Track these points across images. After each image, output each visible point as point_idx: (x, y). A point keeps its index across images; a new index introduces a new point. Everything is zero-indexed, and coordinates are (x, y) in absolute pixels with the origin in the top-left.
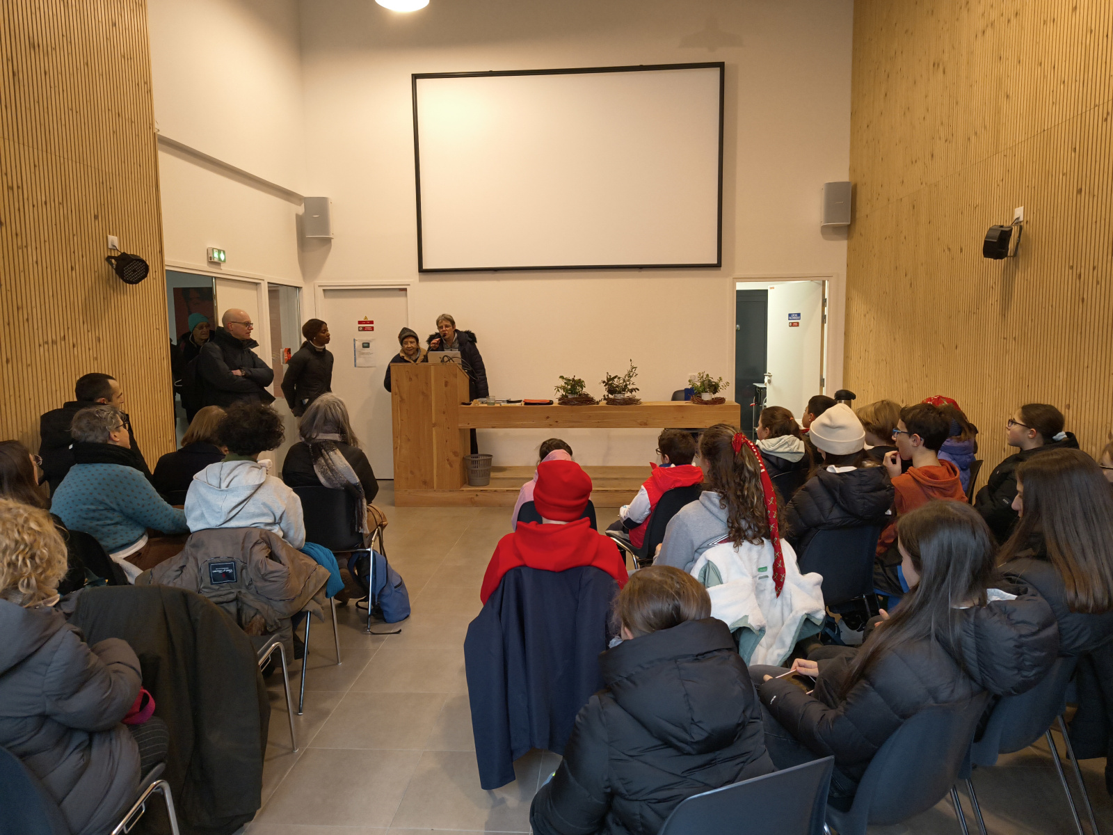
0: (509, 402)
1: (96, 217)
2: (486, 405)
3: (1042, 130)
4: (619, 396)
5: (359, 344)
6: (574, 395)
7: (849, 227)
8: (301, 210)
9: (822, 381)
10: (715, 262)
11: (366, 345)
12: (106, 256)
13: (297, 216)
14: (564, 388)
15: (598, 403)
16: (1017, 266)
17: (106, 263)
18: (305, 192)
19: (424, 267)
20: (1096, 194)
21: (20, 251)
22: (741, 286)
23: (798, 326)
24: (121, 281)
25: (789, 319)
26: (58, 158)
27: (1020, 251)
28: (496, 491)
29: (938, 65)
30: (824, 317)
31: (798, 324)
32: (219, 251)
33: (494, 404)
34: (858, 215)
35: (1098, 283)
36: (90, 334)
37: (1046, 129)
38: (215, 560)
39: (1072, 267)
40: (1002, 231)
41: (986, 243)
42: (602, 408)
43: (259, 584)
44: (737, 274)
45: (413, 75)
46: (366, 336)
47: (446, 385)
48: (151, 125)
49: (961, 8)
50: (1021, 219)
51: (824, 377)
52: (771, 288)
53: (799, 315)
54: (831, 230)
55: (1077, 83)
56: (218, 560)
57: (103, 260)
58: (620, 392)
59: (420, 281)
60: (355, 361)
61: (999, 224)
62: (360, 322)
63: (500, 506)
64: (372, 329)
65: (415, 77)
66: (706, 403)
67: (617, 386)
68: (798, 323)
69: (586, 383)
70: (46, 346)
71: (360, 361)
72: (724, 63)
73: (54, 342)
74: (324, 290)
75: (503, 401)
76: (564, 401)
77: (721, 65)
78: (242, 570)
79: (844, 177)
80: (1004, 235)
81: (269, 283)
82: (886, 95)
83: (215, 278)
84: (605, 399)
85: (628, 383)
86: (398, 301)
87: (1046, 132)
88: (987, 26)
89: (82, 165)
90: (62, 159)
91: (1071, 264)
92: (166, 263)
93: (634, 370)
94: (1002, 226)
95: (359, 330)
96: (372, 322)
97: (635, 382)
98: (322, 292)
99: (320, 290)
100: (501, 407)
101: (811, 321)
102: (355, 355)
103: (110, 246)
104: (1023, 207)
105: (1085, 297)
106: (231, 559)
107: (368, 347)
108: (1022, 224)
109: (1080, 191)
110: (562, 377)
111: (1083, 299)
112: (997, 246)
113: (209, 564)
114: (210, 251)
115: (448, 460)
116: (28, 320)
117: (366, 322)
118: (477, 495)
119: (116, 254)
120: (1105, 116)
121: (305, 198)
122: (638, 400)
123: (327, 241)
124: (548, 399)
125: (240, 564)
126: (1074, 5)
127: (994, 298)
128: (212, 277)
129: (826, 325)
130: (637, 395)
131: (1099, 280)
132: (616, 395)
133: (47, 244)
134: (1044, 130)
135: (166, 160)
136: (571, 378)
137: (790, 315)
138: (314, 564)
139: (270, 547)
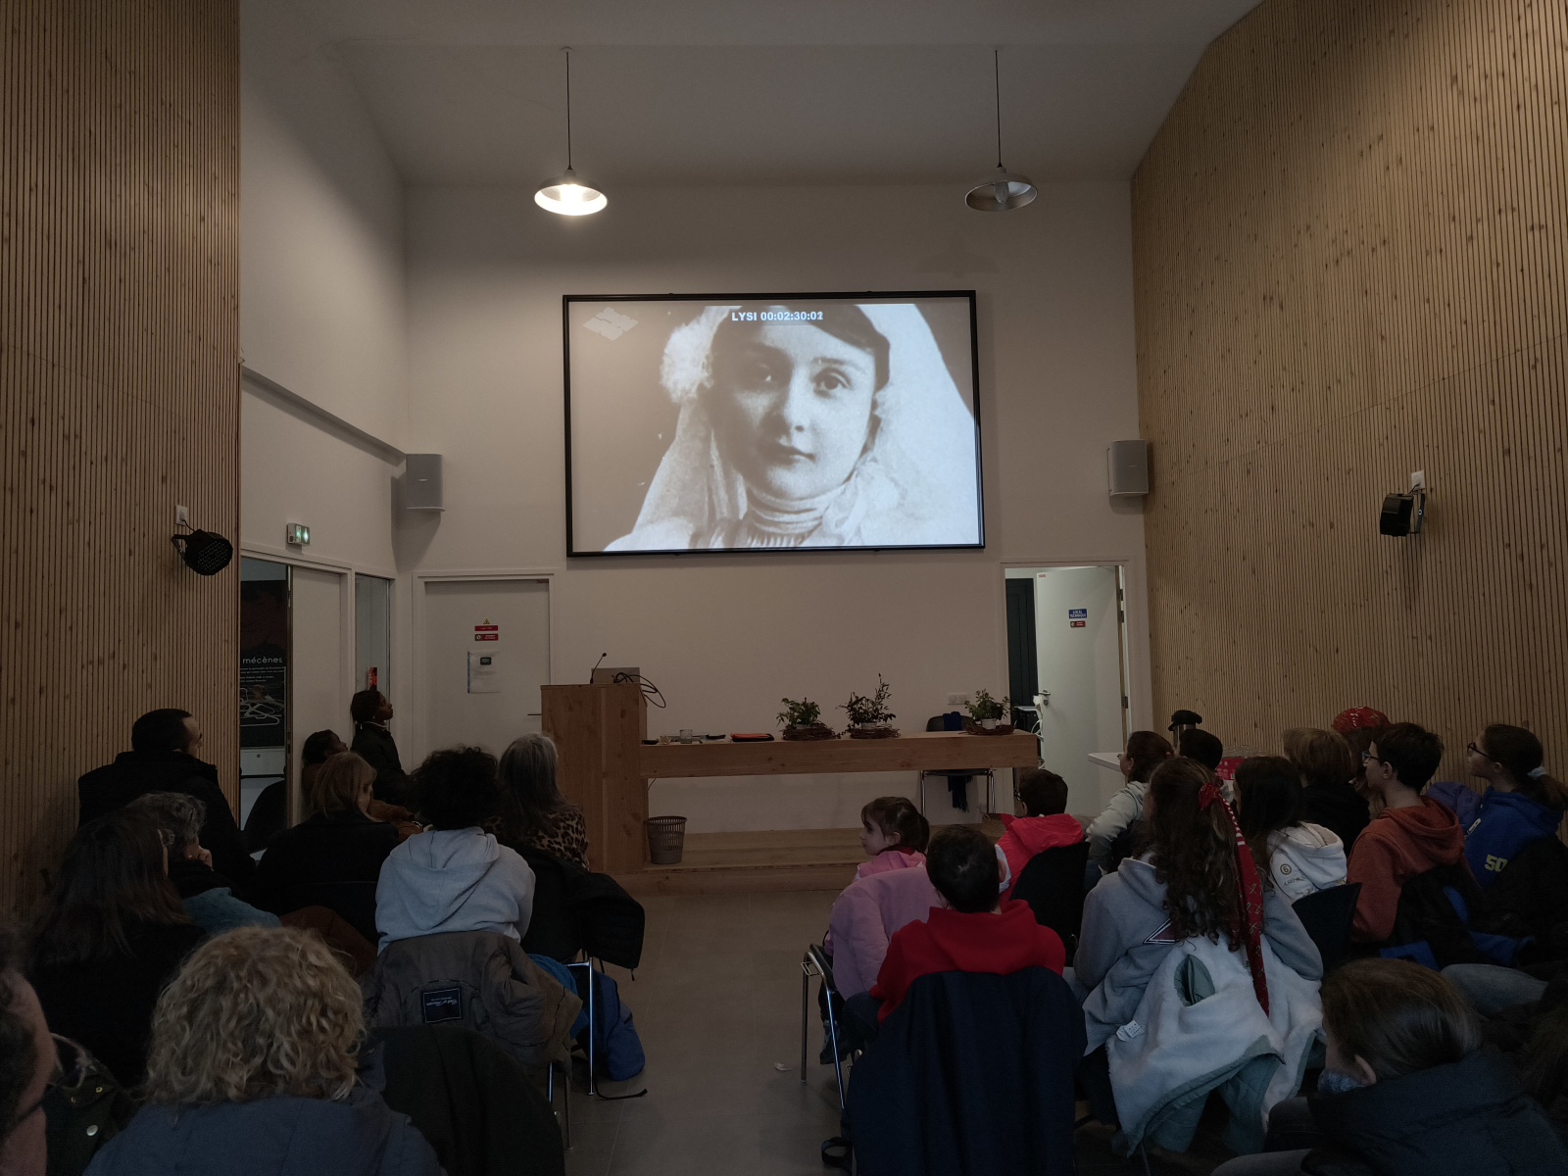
0: (708, 737)
1: (164, 479)
2: (679, 743)
3: (1441, 378)
4: (870, 726)
5: (475, 660)
6: (804, 724)
7: (1145, 497)
8: (399, 470)
9: (1124, 701)
11: (486, 661)
12: (172, 535)
13: (393, 479)
14: (792, 719)
15: (839, 736)
16: (1422, 543)
17: (172, 545)
18: (407, 447)
19: (575, 550)
20: (1532, 454)
21: (70, 527)
22: (1013, 573)
23: (1084, 626)
24: (192, 570)
25: (1070, 618)
26: (126, 396)
27: (1425, 527)
28: (695, 870)
29: (1271, 299)
30: (1120, 614)
31: (1083, 624)
32: (303, 529)
33: (691, 741)
34: (1157, 483)
35: (1550, 564)
36: (145, 648)
37: (1446, 376)
38: (430, 985)
39: (1509, 546)
40: (1402, 501)
41: (1383, 515)
42: (845, 742)
43: (501, 1020)
44: (1005, 558)
45: (564, 296)
46: (486, 648)
47: (622, 716)
48: (236, 352)
49: (1299, 232)
50: (1423, 486)
51: (1128, 693)
52: (1041, 576)
53: (1084, 611)
54: (1123, 501)
55: (1486, 324)
56: (435, 985)
57: (168, 541)
58: (869, 721)
59: (569, 568)
60: (469, 685)
61: (1397, 492)
62: (478, 628)
63: (702, 892)
64: (496, 637)
65: (567, 299)
66: (991, 733)
67: (866, 712)
68: (1084, 622)
69: (821, 708)
70: (90, 667)
71: (476, 684)
72: (974, 291)
73: (101, 662)
74: (426, 583)
75: (701, 737)
76: (790, 734)
77: (971, 295)
78: (472, 999)
79: (1132, 434)
80: (1405, 505)
81: (357, 574)
82: (1191, 333)
83: (292, 566)
84: (849, 730)
85: (879, 707)
86: (537, 597)
87: (1446, 381)
88: (1341, 254)
89: (152, 406)
90: (130, 397)
91: (1506, 541)
92: (242, 546)
93: (885, 688)
94: (1400, 495)
95: (476, 640)
96: (495, 628)
97: (889, 705)
98: (423, 585)
99: (420, 586)
101: (1103, 621)
102: (469, 675)
103: (178, 521)
104: (1423, 471)
105: (1534, 582)
106: (455, 983)
107: (489, 663)
108: (1424, 492)
109: (1507, 452)
110: (786, 700)
111: (1531, 584)
112: (1396, 518)
113: (422, 992)
114: (292, 529)
115: (624, 826)
116: (71, 628)
117: (487, 628)
118: (667, 878)
119: (189, 533)
120: (1532, 362)
121: (408, 455)
122: (895, 732)
123: (435, 515)
124: (762, 731)
125: (469, 991)
126: (1469, 234)
127: (1393, 585)
128: (287, 565)
129: (1124, 625)
130: (893, 724)
131: (1552, 560)
132: (865, 724)
133: (103, 517)
134: (1444, 378)
135: (253, 406)
136: (800, 702)
137: (1071, 612)
138: (562, 986)
139: (509, 961)
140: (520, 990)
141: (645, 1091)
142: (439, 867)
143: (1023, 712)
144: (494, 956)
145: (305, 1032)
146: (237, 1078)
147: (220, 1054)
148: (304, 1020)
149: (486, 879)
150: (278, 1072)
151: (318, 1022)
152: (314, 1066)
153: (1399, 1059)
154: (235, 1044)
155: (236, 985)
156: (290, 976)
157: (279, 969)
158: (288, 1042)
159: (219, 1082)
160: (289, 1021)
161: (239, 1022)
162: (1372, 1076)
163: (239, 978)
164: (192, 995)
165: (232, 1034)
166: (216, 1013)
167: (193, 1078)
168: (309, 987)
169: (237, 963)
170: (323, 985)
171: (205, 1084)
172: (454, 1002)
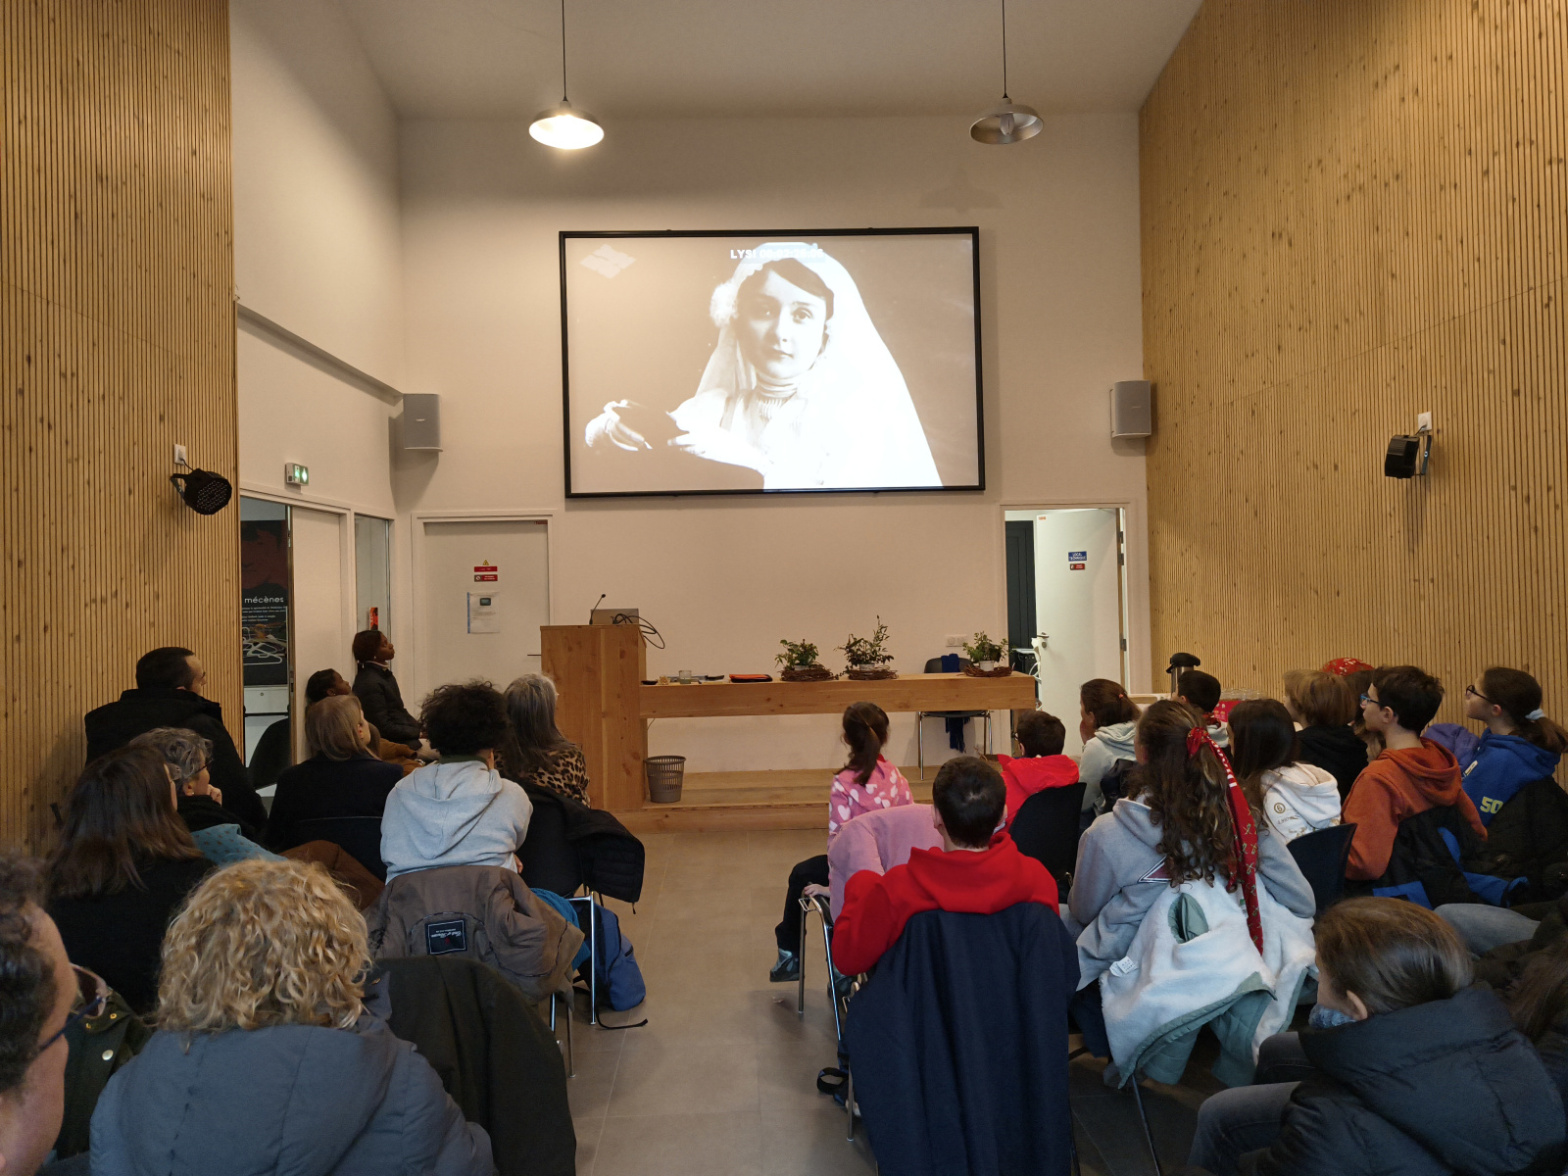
0: (707, 678)
1: (162, 418)
2: (678, 684)
3: (1451, 317)
4: (868, 668)
5: (475, 601)
6: (803, 667)
7: (1147, 439)
8: (397, 410)
9: (1123, 643)
10: (976, 483)
11: (486, 602)
12: (171, 474)
13: (391, 419)
14: (791, 661)
15: (837, 677)
16: (1426, 485)
17: (171, 484)
18: (403, 389)
19: (574, 491)
20: (1542, 394)
21: (70, 465)
22: (1012, 516)
23: (1083, 568)
24: (192, 510)
25: (1070, 560)
26: (121, 333)
27: (1431, 468)
28: (694, 809)
29: (1280, 235)
30: (1120, 557)
32: (301, 469)
33: (690, 681)
34: (1161, 425)
35: (1556, 507)
36: (147, 587)
37: (1456, 315)
38: (435, 918)
39: (1515, 488)
40: (1408, 442)
41: (1389, 457)
42: (843, 684)
43: (505, 952)
44: (1006, 499)
45: (561, 233)
46: (486, 589)
47: (622, 656)
48: (231, 290)
49: (1310, 167)
50: (1429, 427)
51: (1126, 636)
52: (1041, 518)
53: (1084, 554)
54: (1125, 443)
55: (1500, 261)
56: (440, 918)
57: (167, 479)
58: (867, 662)
59: (567, 509)
60: (469, 625)
61: (1403, 434)
62: (477, 569)
63: (701, 830)
64: (495, 578)
65: (564, 236)
66: (989, 675)
67: (864, 654)
68: (1083, 565)
69: (819, 650)
70: (93, 606)
71: (475, 625)
72: (977, 228)
73: (103, 600)
74: (425, 524)
75: (701, 678)
76: (789, 675)
77: (974, 232)
78: (475, 932)
79: (1137, 375)
80: (1411, 447)
81: (356, 514)
82: (1198, 271)
83: (292, 506)
84: (848, 672)
85: (877, 648)
86: (535, 538)
87: (1457, 320)
88: (1353, 190)
89: (148, 344)
90: (126, 335)
91: (1513, 483)
92: (241, 485)
93: (883, 630)
94: (1406, 437)
95: (476, 580)
96: (494, 569)
97: (887, 647)
98: (422, 525)
99: (419, 524)
100: (700, 687)
101: (1102, 564)
102: (469, 616)
103: (177, 460)
104: (1429, 413)
105: (1539, 525)
106: (459, 916)
107: (489, 604)
108: (1430, 434)
109: (1516, 393)
110: (784, 642)
111: (1535, 528)
112: (1401, 461)
113: (426, 925)
114: (289, 469)
115: (624, 765)
116: (73, 567)
117: (486, 569)
118: (667, 816)
119: (188, 472)
120: (1545, 301)
121: (405, 395)
122: (892, 673)
123: (433, 455)
124: (761, 672)
125: (472, 923)
126: (1485, 168)
127: (1396, 525)
128: (286, 505)
129: (1124, 568)
130: (891, 665)
131: (1559, 502)
132: (863, 665)
133: (102, 456)
134: (1454, 318)
135: (248, 343)
136: (799, 644)
137: (1071, 554)
138: (564, 919)
139: (512, 895)
140: (523, 922)
141: (646, 1022)
142: (444, 798)
143: (1021, 654)
144: (496, 890)
145: (312, 963)
146: (246, 1006)
147: (229, 983)
148: (310, 951)
149: (489, 811)
150: (286, 1001)
151: (324, 951)
152: (321, 994)
153: (1391, 995)
154: (244, 975)
155: (243, 917)
156: (296, 909)
157: (285, 901)
158: (296, 972)
159: (228, 1010)
160: (296, 952)
161: (247, 951)
162: (1364, 1012)
163: (245, 910)
164: (201, 926)
165: (240, 964)
166: (224, 943)
167: (204, 1006)
168: (314, 918)
169: (244, 896)
170: (328, 916)
171: (215, 1012)
172: (458, 934)
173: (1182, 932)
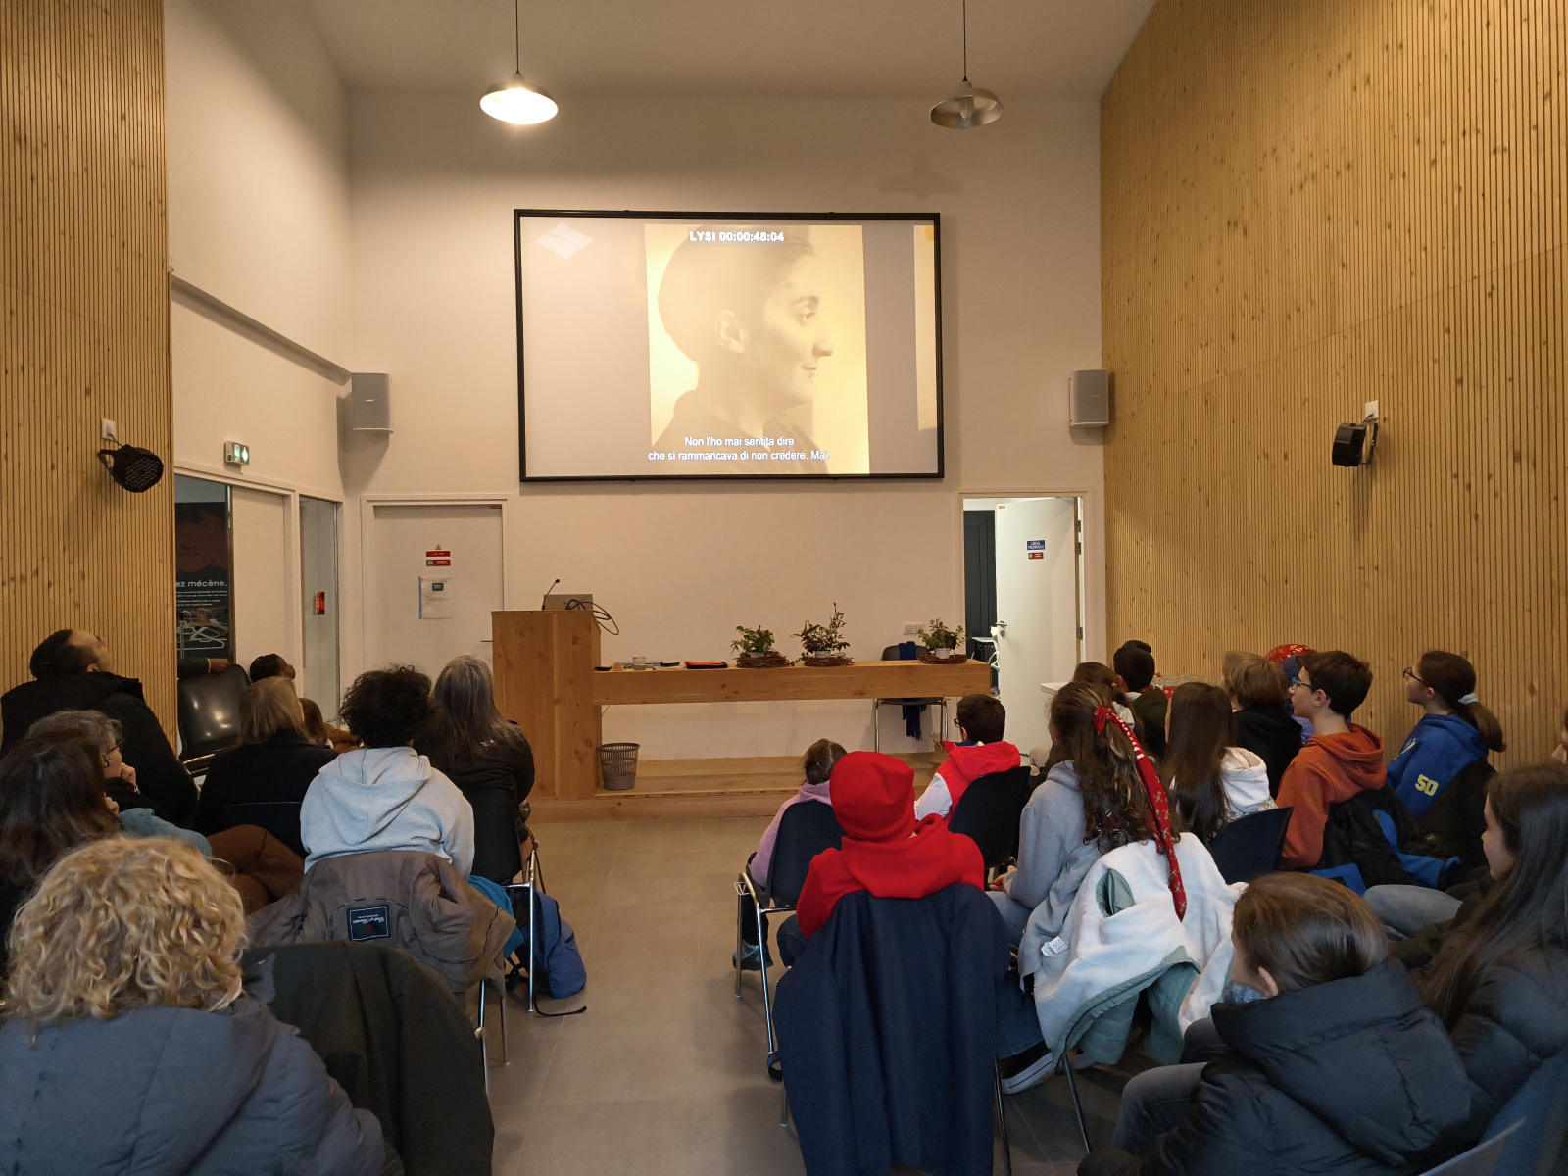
0: (662, 665)
1: (88, 392)
2: (632, 670)
3: (1399, 306)
4: (823, 654)
5: (427, 586)
6: (759, 653)
7: (1105, 427)
8: (345, 390)
9: (1079, 631)
10: (935, 471)
11: (438, 587)
12: (99, 450)
13: (339, 399)
14: (746, 646)
15: (793, 664)
16: (1373, 474)
17: (98, 460)
18: (352, 366)
19: (529, 475)
20: (1484, 383)
22: (972, 504)
23: (1042, 557)
24: (121, 487)
25: (1029, 549)
26: (42, 302)
27: (1377, 457)
28: (647, 796)
29: (1235, 224)
30: (1078, 546)
31: (1041, 556)
32: (242, 448)
33: (644, 668)
34: (1118, 414)
35: (1496, 495)
36: (72, 566)
37: (1404, 304)
38: (357, 904)
39: (1457, 476)
40: (1355, 430)
41: (1336, 445)
42: (799, 671)
43: (429, 938)
44: (964, 487)
45: (515, 211)
46: (438, 574)
47: (574, 642)
48: (165, 260)
49: (1265, 156)
50: (1376, 416)
51: (1083, 625)
52: (1000, 507)
53: (1042, 543)
54: (1083, 432)
55: (1445, 250)
56: (361, 904)
57: (94, 456)
58: (823, 649)
59: (522, 493)
60: (421, 610)
61: (1350, 422)
62: (429, 554)
63: (654, 818)
64: (448, 563)
65: (519, 214)
66: (944, 662)
67: (820, 640)
68: (1042, 554)
69: (775, 636)
70: (12, 584)
71: (428, 610)
72: (939, 214)
73: (23, 579)
74: (375, 507)
75: (655, 664)
76: (744, 661)
77: (935, 218)
78: (399, 917)
79: (1096, 365)
80: (1358, 436)
81: (301, 496)
82: (1156, 260)
83: (232, 486)
84: (804, 658)
85: (833, 635)
86: (489, 523)
87: (1404, 309)
88: (1306, 178)
89: (73, 314)
91: (1455, 471)
92: (176, 463)
93: (839, 617)
94: (1354, 425)
95: (428, 565)
96: (447, 553)
97: (843, 634)
98: (373, 508)
99: (369, 508)
100: (654, 673)
101: (1060, 554)
102: (420, 601)
103: (104, 435)
104: (1377, 401)
105: (1479, 513)
106: (382, 902)
107: (441, 589)
108: (1377, 422)
109: (1460, 382)
110: (740, 628)
111: (1477, 515)
112: (1349, 449)
113: (348, 911)
114: (229, 448)
115: (576, 752)
117: (438, 554)
118: (620, 803)
119: (116, 448)
120: (1488, 289)
121: (354, 374)
122: (849, 660)
123: (384, 436)
124: (718, 659)
125: (396, 909)
126: (1433, 157)
127: (1342, 515)
128: (226, 485)
129: (1081, 557)
130: (846, 652)
131: (1498, 490)
132: (819, 652)
133: (21, 428)
134: (1401, 307)
135: (182, 316)
136: (755, 630)
137: (1029, 543)
138: (495, 906)
139: (438, 880)
140: (448, 907)
141: (585, 1009)
142: (370, 782)
143: (981, 643)
144: (422, 874)
145: (175, 946)
146: (100, 997)
147: (80, 974)
148: (173, 934)
149: (416, 797)
150: (147, 987)
151: (190, 935)
152: (189, 978)
153: (1301, 973)
154: (96, 963)
155: (94, 902)
156: (156, 890)
157: (143, 882)
158: (156, 957)
159: (80, 1000)
160: (156, 934)
161: (100, 938)
162: (1274, 990)
163: (98, 895)
164: (49, 914)
165: (92, 952)
166: (75, 931)
167: (52, 998)
168: (176, 900)
169: (96, 880)
170: (194, 895)
171: (65, 1002)
172: (381, 920)
173: (1109, 908)
